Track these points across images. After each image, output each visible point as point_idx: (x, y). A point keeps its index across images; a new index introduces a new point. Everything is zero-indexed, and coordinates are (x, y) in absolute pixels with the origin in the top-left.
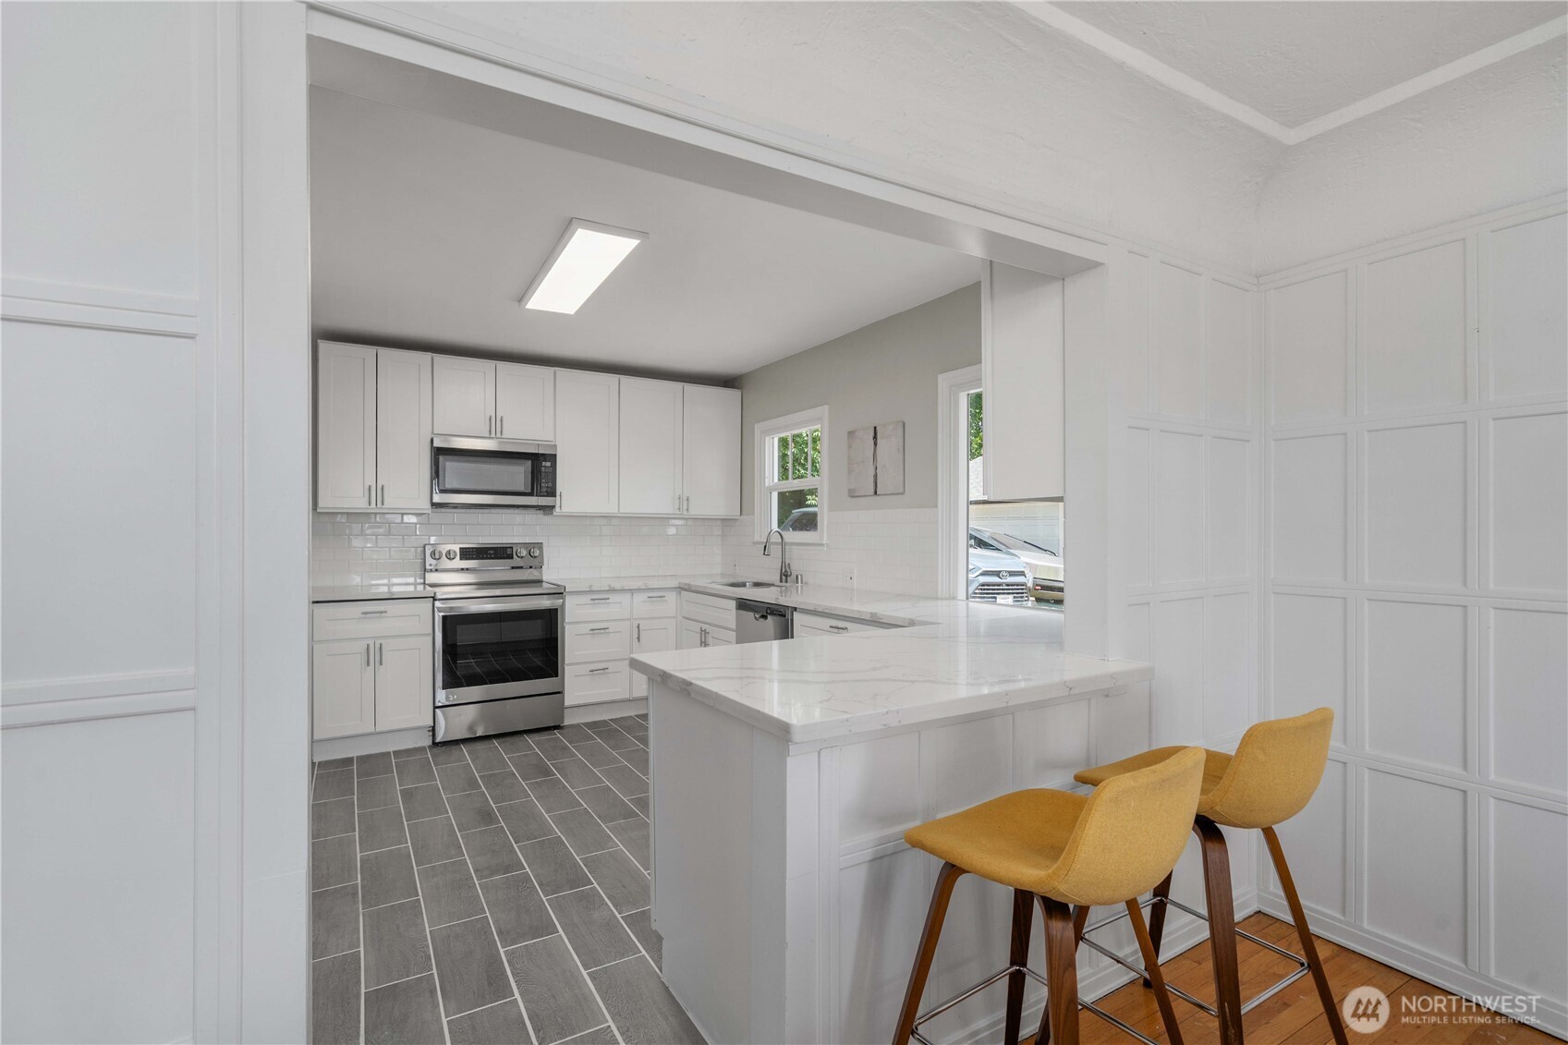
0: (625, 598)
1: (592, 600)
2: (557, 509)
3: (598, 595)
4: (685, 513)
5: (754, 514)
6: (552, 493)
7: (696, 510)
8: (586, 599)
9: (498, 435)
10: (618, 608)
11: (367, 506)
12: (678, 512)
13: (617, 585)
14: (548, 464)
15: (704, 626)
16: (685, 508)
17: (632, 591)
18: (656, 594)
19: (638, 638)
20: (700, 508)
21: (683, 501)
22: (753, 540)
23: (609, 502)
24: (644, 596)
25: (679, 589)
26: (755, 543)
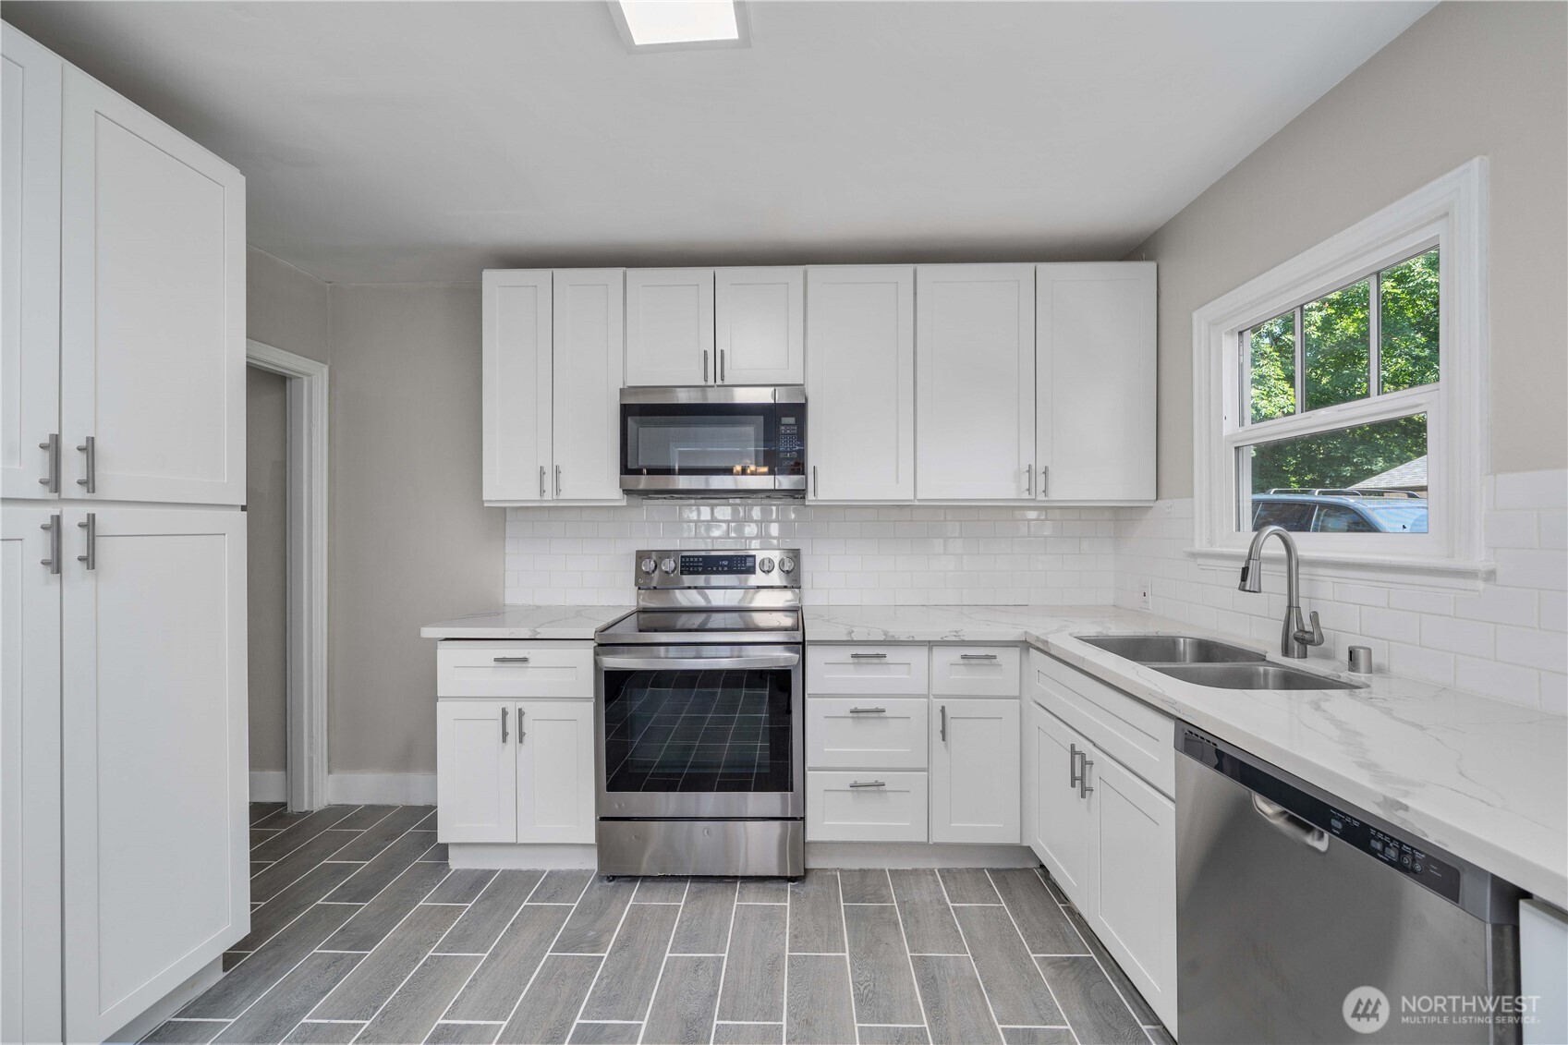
0: (918, 657)
1: (853, 656)
2: (810, 496)
3: (870, 650)
4: (1041, 497)
5: (1192, 496)
6: (798, 467)
7: (1063, 491)
8: (844, 654)
9: (719, 382)
10: (905, 672)
11: (538, 498)
12: (1026, 496)
13: (901, 632)
14: (791, 420)
15: (1083, 746)
16: (1041, 487)
17: (931, 645)
18: (979, 653)
19: (943, 732)
20: (1069, 488)
21: (1037, 475)
22: (1189, 549)
23: (898, 483)
24: (955, 654)
25: (1025, 645)
26: (1194, 555)
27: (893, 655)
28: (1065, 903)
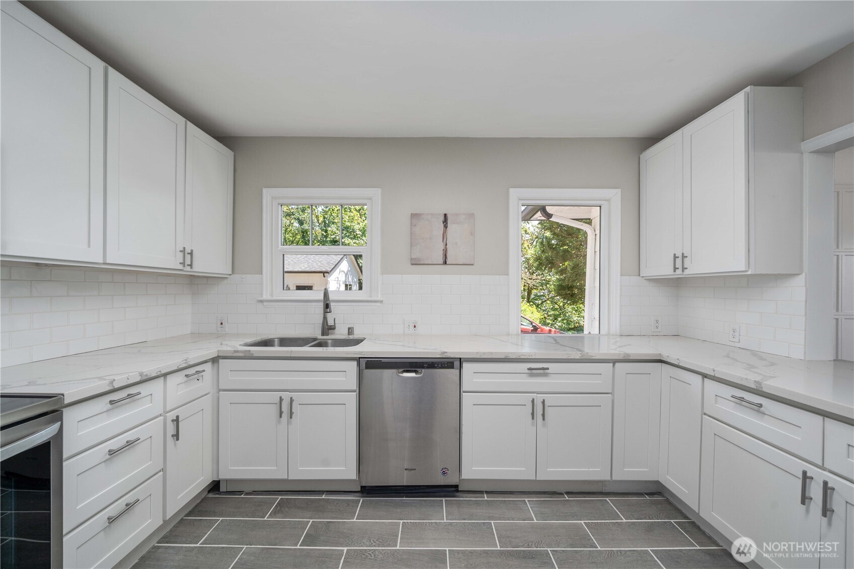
0: (158, 387)
3: (127, 393)
4: (189, 269)
5: (261, 274)
16: (189, 262)
17: (166, 375)
18: (194, 370)
19: (175, 436)
22: (260, 299)
23: (89, 247)
24: (179, 378)
25: (215, 360)
26: (261, 301)
27: (144, 389)
28: (242, 494)
